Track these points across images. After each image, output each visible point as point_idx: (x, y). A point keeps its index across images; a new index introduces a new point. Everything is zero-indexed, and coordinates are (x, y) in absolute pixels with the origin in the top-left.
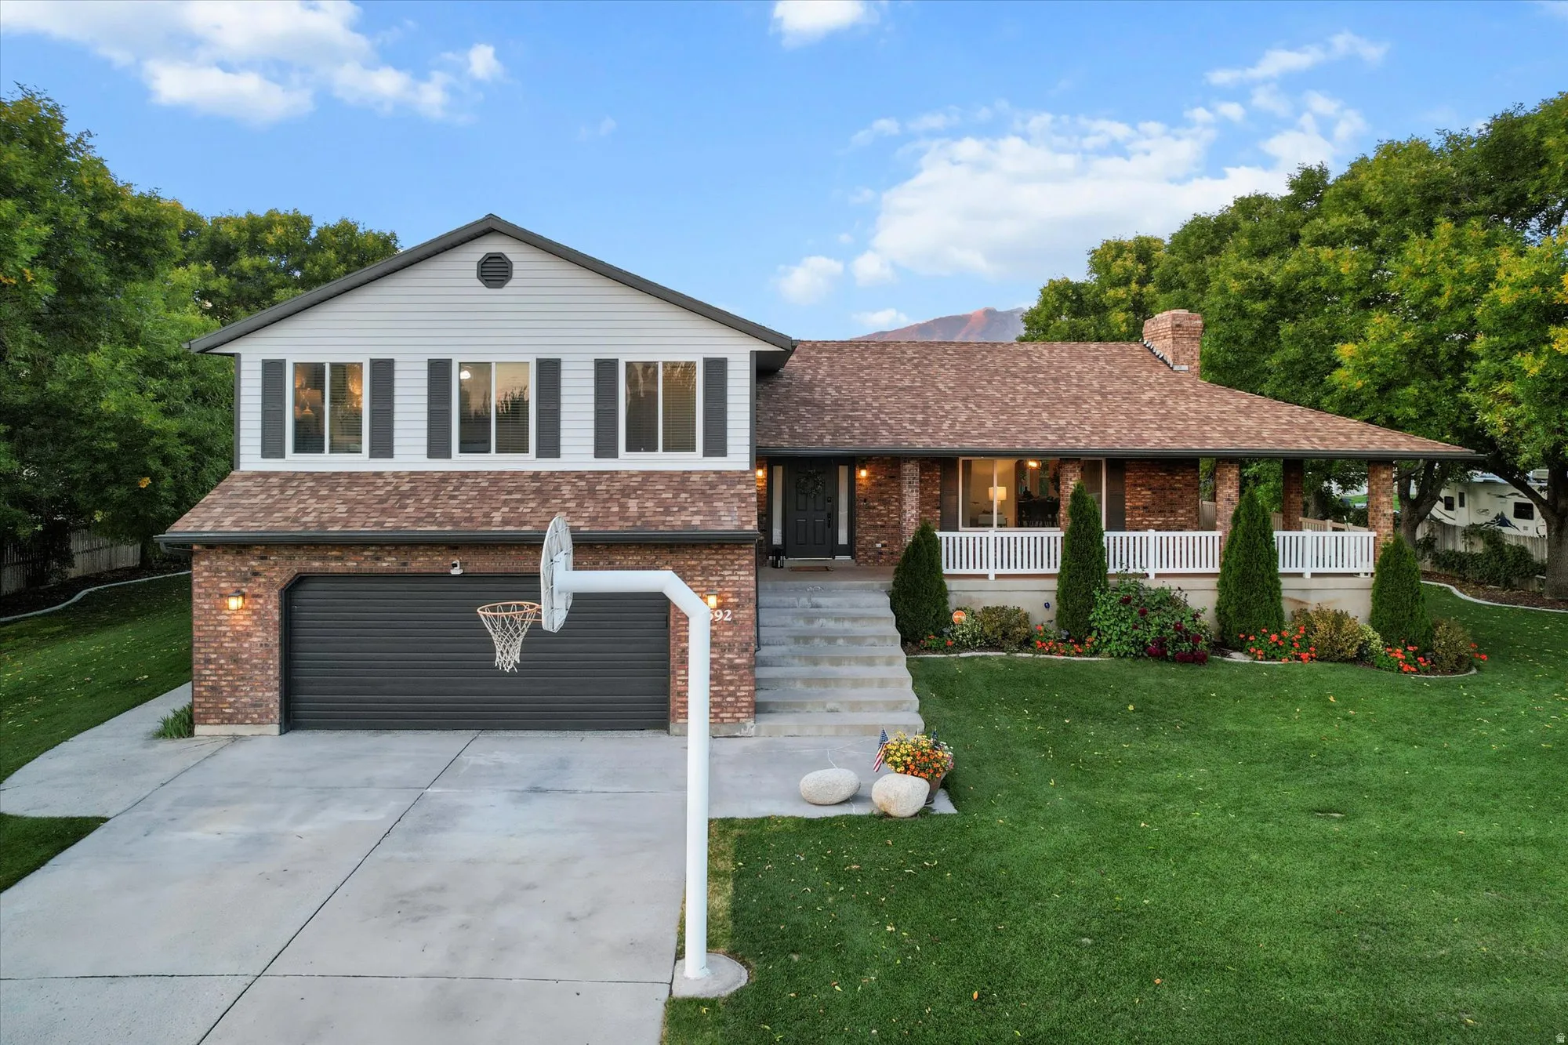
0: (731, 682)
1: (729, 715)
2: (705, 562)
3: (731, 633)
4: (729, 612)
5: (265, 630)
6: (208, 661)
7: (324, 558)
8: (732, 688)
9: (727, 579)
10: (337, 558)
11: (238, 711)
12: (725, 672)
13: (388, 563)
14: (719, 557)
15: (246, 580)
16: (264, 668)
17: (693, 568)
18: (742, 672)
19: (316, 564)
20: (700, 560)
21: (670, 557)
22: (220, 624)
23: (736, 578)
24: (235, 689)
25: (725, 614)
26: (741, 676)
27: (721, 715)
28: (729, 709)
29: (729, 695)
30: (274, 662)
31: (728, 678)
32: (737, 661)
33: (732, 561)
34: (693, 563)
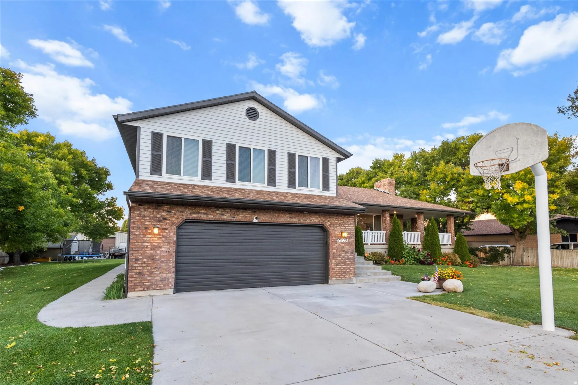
0: (348, 264)
1: (348, 276)
2: (340, 222)
3: (348, 247)
4: (348, 239)
5: (169, 244)
6: (137, 260)
7: (198, 213)
8: (349, 266)
9: (347, 228)
10: (204, 214)
11: (153, 284)
12: (347, 261)
13: (227, 217)
14: (344, 220)
15: (160, 221)
16: (167, 263)
17: (336, 224)
18: (352, 261)
19: (195, 215)
20: (338, 221)
21: (329, 219)
22: (145, 241)
23: (349, 228)
24: (151, 273)
25: (346, 240)
26: (351, 262)
27: (346, 276)
28: (348, 274)
29: (348, 269)
30: (173, 260)
31: (348, 263)
32: (350, 257)
33: (348, 221)
34: (337, 222)
